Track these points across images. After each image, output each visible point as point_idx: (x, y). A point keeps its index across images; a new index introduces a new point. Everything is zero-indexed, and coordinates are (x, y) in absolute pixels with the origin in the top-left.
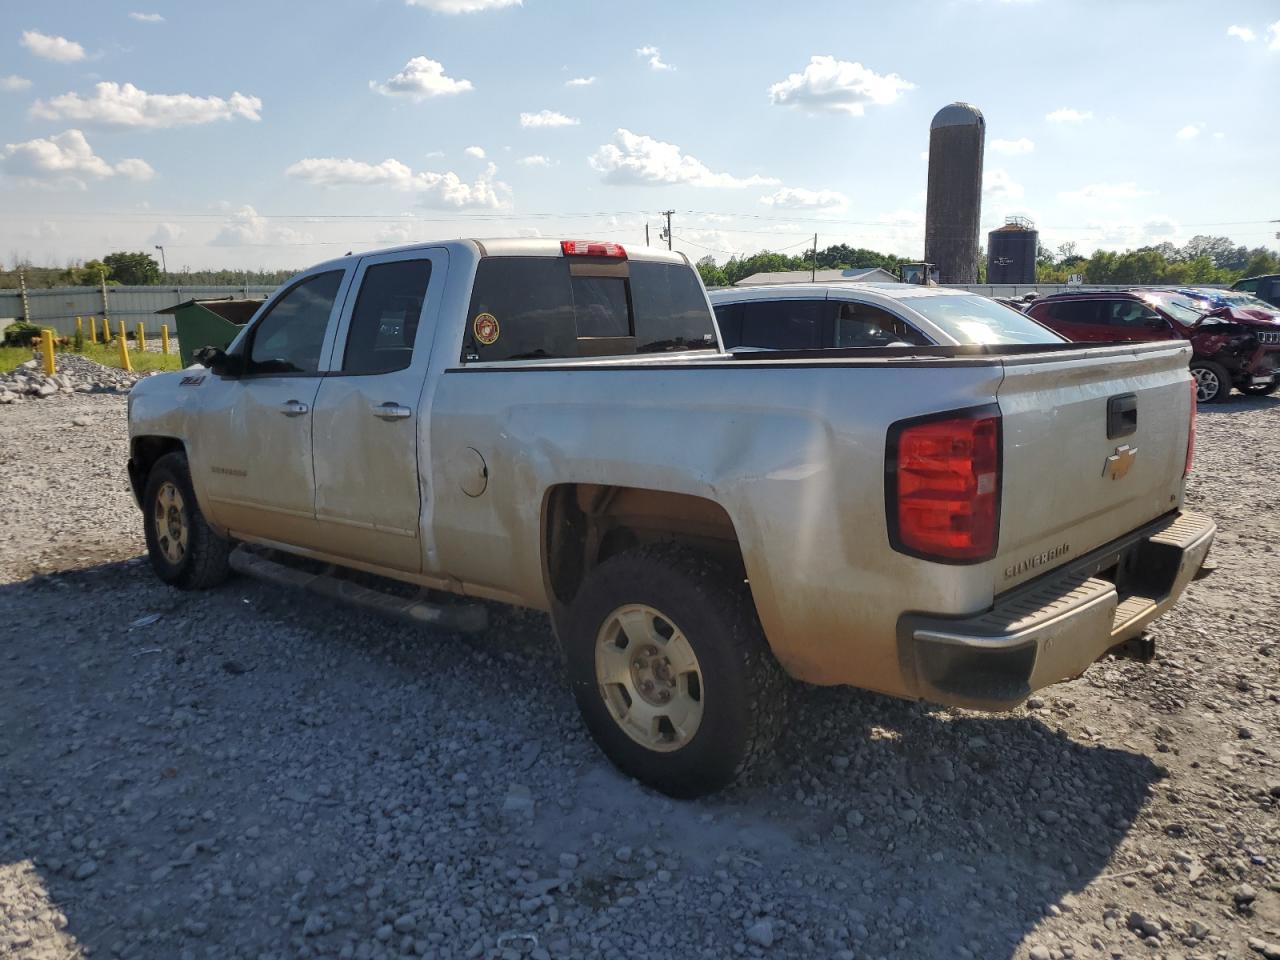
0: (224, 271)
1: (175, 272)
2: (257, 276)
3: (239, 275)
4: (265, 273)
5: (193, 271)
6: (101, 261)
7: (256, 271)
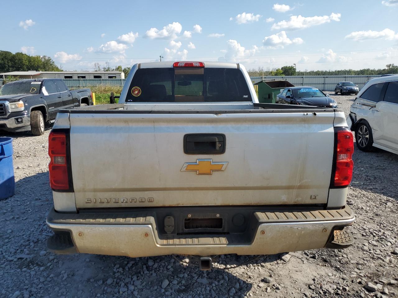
0: (318, 71)
1: (303, 71)
2: (328, 72)
3: (322, 72)
4: (331, 71)
5: (308, 71)
6: (280, 69)
7: (328, 71)
